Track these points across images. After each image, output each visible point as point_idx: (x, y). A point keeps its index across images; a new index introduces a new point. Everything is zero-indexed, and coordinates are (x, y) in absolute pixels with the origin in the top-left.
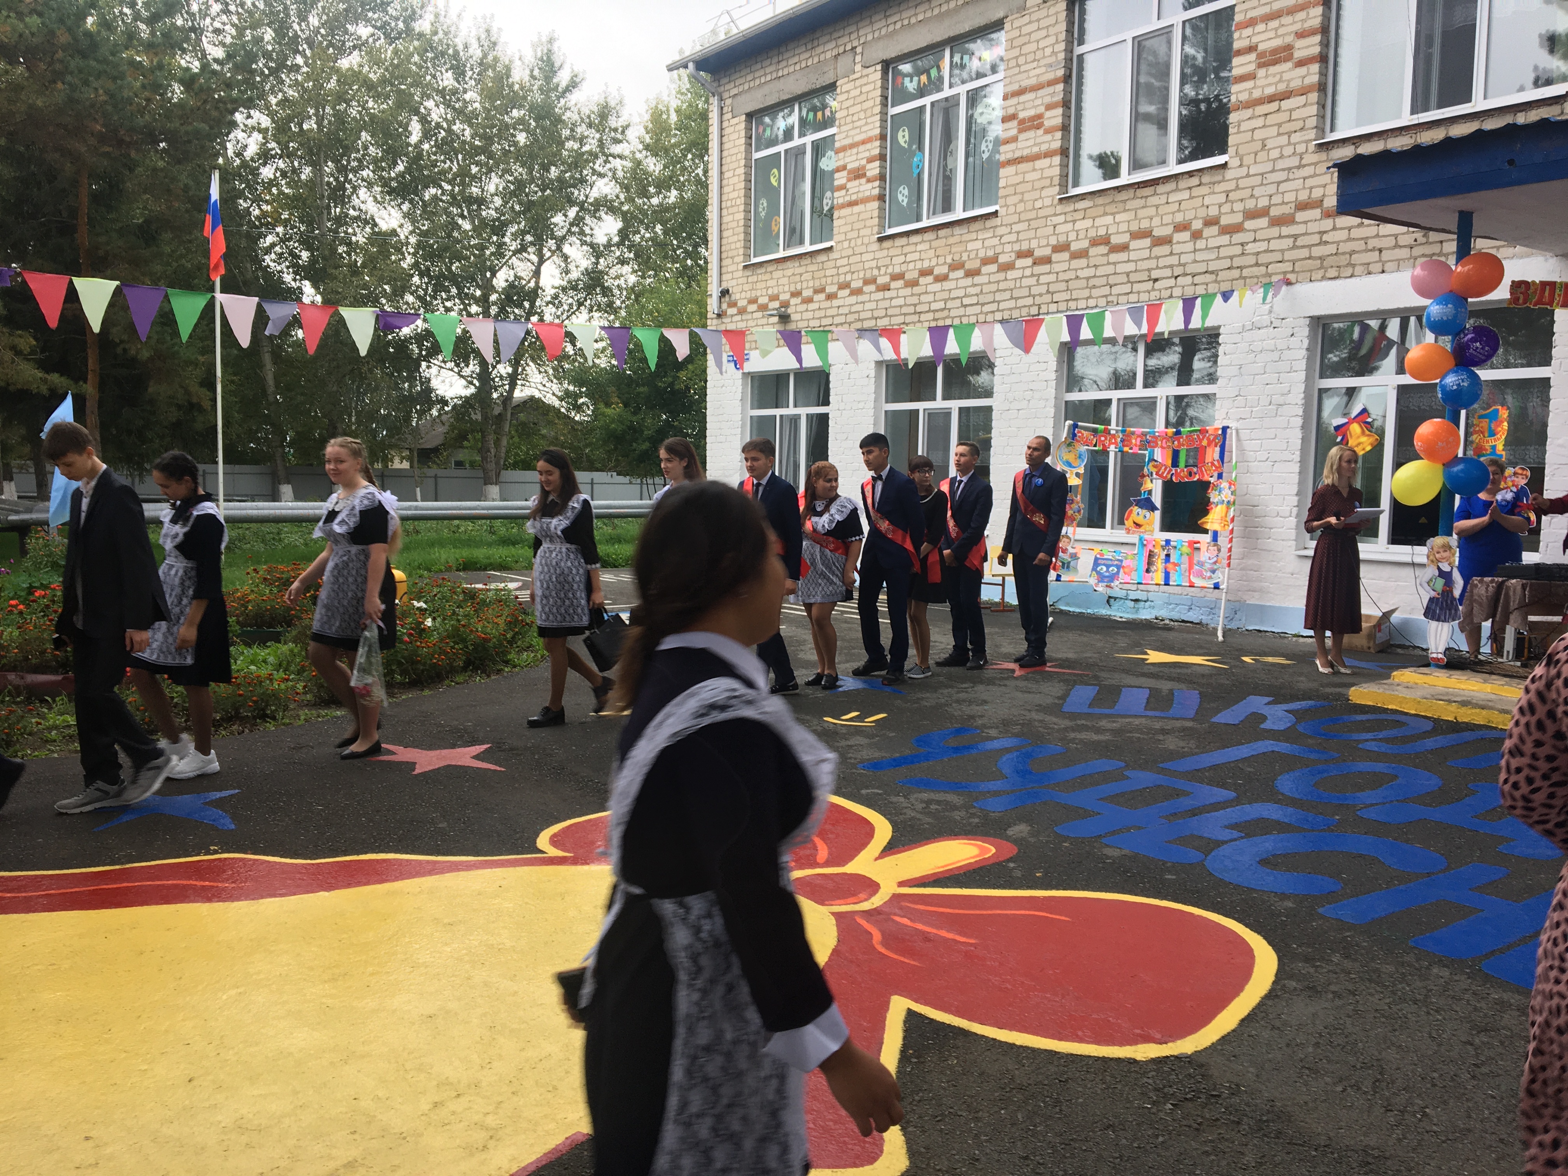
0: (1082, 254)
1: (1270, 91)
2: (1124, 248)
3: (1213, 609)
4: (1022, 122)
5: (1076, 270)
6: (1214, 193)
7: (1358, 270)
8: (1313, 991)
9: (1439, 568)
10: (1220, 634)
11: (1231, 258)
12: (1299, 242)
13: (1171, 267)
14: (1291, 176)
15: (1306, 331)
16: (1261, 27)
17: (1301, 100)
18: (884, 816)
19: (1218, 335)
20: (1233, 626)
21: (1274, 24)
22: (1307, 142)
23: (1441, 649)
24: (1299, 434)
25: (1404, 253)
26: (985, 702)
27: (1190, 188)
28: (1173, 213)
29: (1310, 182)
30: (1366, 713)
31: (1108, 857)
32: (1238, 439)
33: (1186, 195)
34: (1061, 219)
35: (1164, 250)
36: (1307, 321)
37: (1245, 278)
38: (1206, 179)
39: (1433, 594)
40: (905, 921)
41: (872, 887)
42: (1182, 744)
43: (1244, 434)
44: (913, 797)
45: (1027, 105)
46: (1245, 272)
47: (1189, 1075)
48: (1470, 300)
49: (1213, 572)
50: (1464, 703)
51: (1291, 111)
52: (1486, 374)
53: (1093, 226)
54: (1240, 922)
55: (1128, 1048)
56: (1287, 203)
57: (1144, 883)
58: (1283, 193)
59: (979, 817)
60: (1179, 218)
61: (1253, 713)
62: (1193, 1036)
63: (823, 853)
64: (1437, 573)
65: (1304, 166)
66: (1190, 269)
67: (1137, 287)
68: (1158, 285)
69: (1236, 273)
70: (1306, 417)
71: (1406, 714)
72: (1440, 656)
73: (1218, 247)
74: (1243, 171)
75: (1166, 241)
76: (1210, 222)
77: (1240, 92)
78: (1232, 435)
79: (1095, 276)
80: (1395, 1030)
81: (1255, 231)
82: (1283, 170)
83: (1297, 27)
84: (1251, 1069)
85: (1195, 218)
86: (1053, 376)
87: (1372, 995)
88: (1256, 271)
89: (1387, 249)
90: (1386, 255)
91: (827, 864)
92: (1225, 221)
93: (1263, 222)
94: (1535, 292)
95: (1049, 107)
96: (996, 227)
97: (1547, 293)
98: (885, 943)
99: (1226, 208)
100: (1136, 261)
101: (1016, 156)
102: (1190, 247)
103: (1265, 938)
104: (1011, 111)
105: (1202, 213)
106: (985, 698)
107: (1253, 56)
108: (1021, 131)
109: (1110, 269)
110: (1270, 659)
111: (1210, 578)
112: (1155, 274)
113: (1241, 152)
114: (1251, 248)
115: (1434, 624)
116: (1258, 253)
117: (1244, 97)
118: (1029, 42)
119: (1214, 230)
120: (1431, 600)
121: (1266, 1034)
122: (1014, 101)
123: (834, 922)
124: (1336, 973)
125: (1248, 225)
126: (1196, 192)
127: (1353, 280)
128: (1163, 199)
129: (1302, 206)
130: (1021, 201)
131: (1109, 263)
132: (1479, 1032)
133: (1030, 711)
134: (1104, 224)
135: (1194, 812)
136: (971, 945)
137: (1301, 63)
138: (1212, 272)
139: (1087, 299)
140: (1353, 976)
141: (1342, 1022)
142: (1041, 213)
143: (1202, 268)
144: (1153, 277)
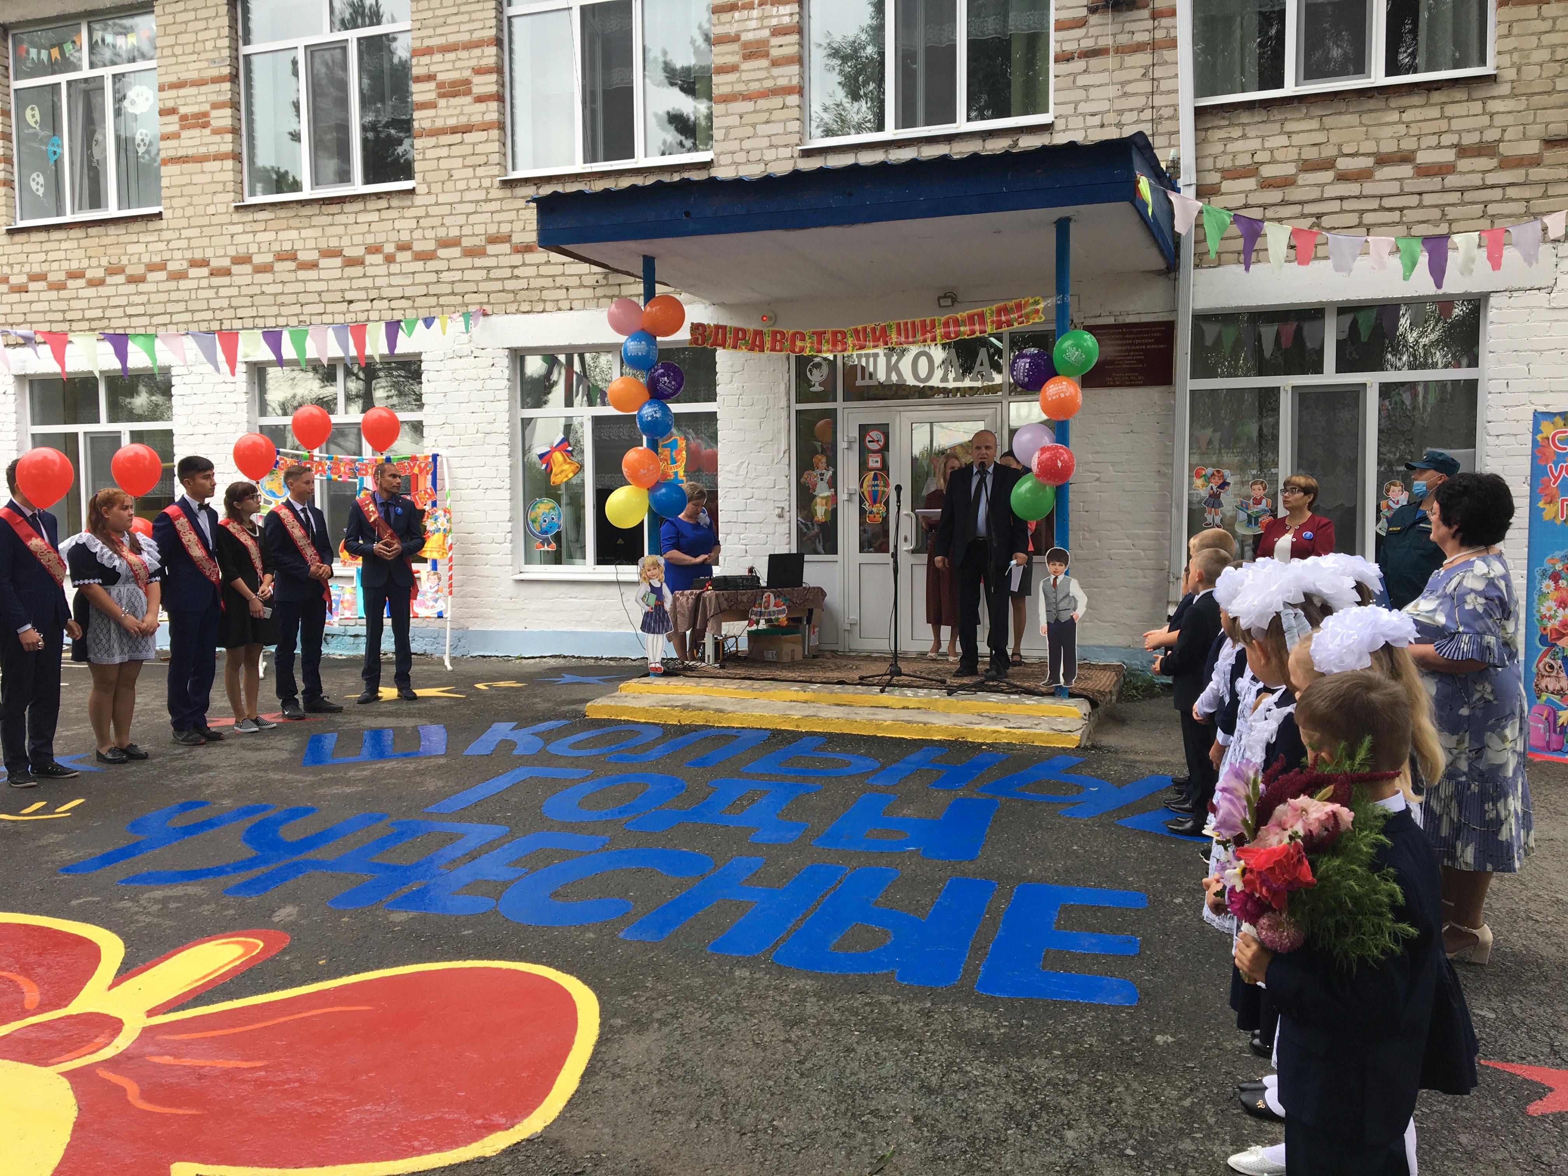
0: (266, 268)
1: (452, 122)
2: (314, 265)
3: (437, 637)
4: (184, 118)
5: (261, 285)
6: (404, 218)
7: (549, 306)
8: (639, 1025)
9: (650, 585)
10: (447, 663)
11: (427, 285)
12: (493, 274)
13: (366, 289)
14: (479, 210)
15: (506, 362)
16: (438, 57)
17: (483, 135)
18: (109, 928)
19: (421, 361)
20: (457, 654)
21: (451, 56)
22: (493, 177)
23: (658, 659)
24: (507, 461)
25: (589, 293)
26: (209, 768)
27: (379, 210)
28: (364, 234)
29: (497, 217)
30: (603, 726)
31: (395, 924)
32: (449, 468)
33: (375, 216)
34: (239, 228)
35: (357, 271)
36: (506, 352)
37: (442, 306)
38: (395, 202)
39: (648, 609)
40: (168, 1059)
41: (113, 1026)
42: (440, 783)
43: (455, 462)
44: (143, 899)
45: (188, 100)
46: (443, 300)
47: (547, 1157)
48: (659, 339)
49: (436, 601)
50: (686, 707)
51: (474, 144)
52: (676, 408)
53: (276, 240)
54: (550, 966)
55: (474, 1145)
56: (477, 235)
57: (441, 946)
58: (473, 225)
59: (233, 907)
60: (370, 239)
61: (502, 741)
62: (538, 1110)
63: (32, 994)
64: (649, 589)
65: (491, 200)
66: (386, 293)
67: (330, 308)
68: (353, 307)
69: (433, 301)
70: (512, 446)
71: (638, 723)
72: (658, 665)
73: (413, 273)
74: (431, 199)
75: (358, 262)
76: (403, 247)
77: (423, 119)
78: (442, 462)
79: (282, 293)
80: (723, 1045)
81: (448, 260)
82: (472, 202)
83: (473, 63)
84: (606, 1130)
85: (387, 241)
86: (244, 398)
87: (691, 1013)
88: (452, 300)
89: (573, 288)
90: (573, 293)
91: (42, 1008)
92: (417, 247)
93: (456, 252)
94: (710, 334)
95: (215, 106)
96: (161, 230)
97: (720, 336)
98: (146, 1095)
99: (417, 234)
100: (327, 281)
101: (180, 154)
102: (383, 270)
103: (579, 978)
104: (170, 104)
105: (394, 236)
106: (208, 762)
107: (432, 85)
108: (183, 128)
109: (300, 287)
110: (502, 684)
111: (433, 607)
112: (349, 296)
113: (428, 179)
114: (446, 276)
115: (651, 636)
116: (453, 282)
117: (427, 124)
118: (186, 32)
119: (407, 255)
120: (646, 615)
121: (609, 1085)
122: (173, 93)
123: (68, 1085)
124: (653, 999)
125: (442, 253)
126: (385, 214)
127: (545, 314)
128: (351, 219)
129: (493, 240)
130: (190, 204)
131: (297, 281)
132: (792, 1027)
133: (265, 771)
134: (289, 238)
135: (472, 856)
136: (260, 1069)
137: (480, 99)
138: (408, 298)
139: (276, 316)
140: (669, 998)
141: (675, 1051)
142: (215, 220)
143: (398, 293)
144: (347, 298)
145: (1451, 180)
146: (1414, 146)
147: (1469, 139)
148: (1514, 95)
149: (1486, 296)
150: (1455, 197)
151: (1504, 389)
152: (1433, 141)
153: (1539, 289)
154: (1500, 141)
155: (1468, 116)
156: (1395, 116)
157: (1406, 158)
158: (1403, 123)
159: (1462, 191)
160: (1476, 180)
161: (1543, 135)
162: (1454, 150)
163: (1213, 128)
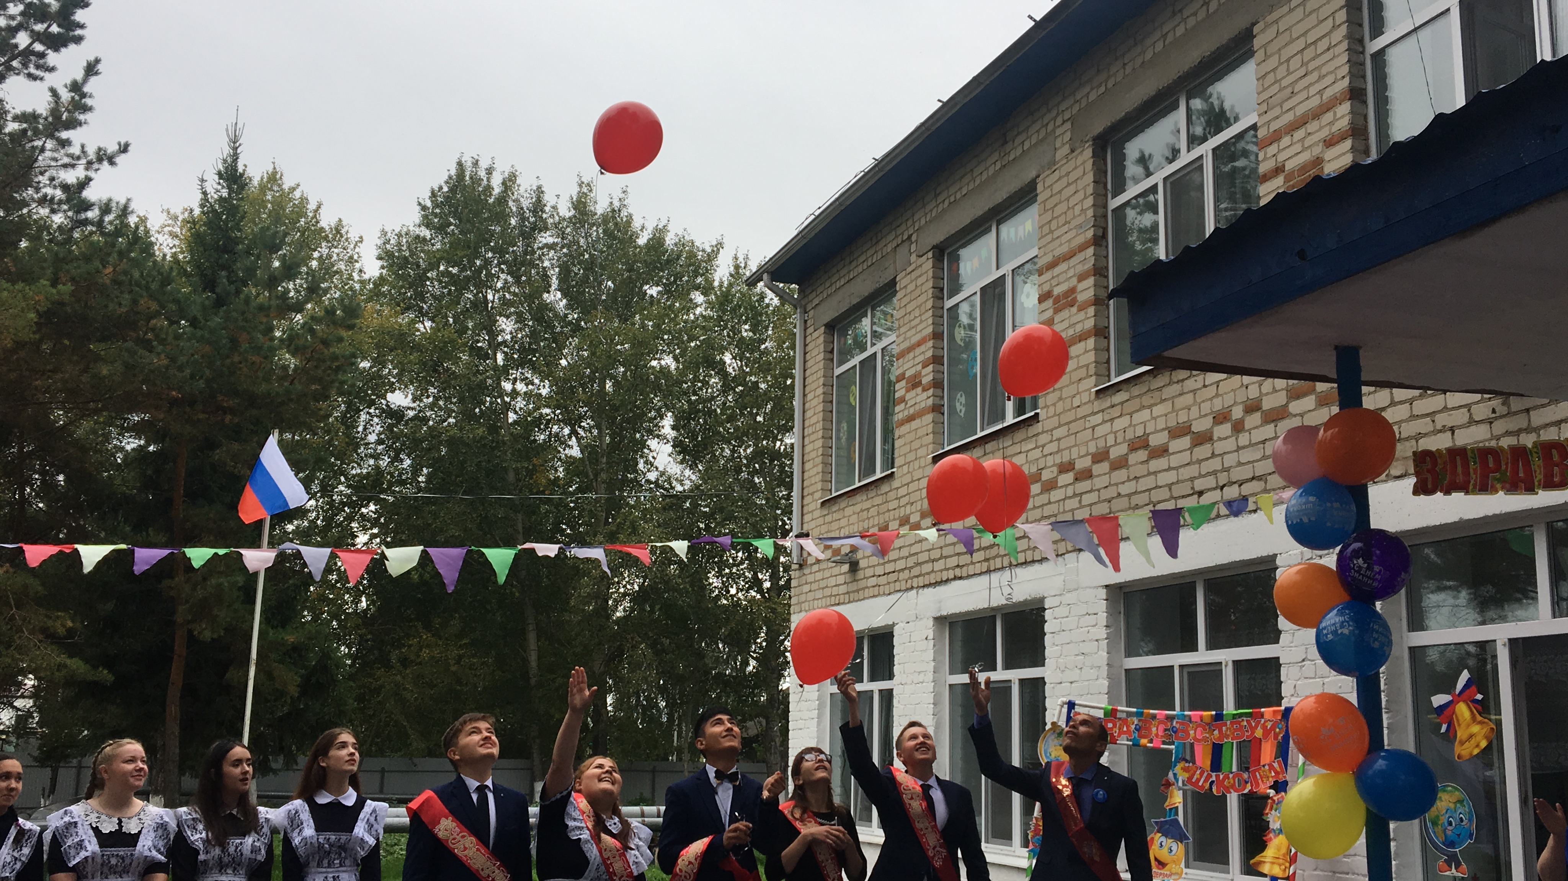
0: (1122, 463)
2: (1164, 451)
4: (1057, 300)
5: (1117, 484)
13: (1214, 473)
16: (1285, 141)
21: (1299, 134)
28: (1211, 399)
34: (1098, 418)
35: (1205, 450)
45: (1062, 278)
53: (1130, 425)
60: (1218, 405)
66: (1235, 475)
68: (1204, 499)
70: (1391, 693)
73: (1263, 442)
75: (1206, 438)
76: (1251, 408)
79: (1136, 493)
81: (1302, 415)
83: (1324, 133)
85: (1235, 403)
86: (1103, 633)
89: (1460, 427)
92: (1267, 404)
93: (1310, 402)
94: (1445, 469)
95: (1081, 278)
96: (1037, 434)
97: (1459, 469)
99: (1268, 387)
100: (1176, 468)
102: (1232, 444)
104: (1046, 287)
105: (1241, 396)
107: (1280, 180)
108: (1057, 311)
112: (1199, 485)
118: (1060, 202)
119: (1257, 418)
122: (1047, 276)
128: (1200, 381)
130: (1060, 399)
131: (1149, 474)
134: (1142, 421)
138: (1258, 478)
142: (1081, 412)
143: (1246, 472)
144: (1197, 489)
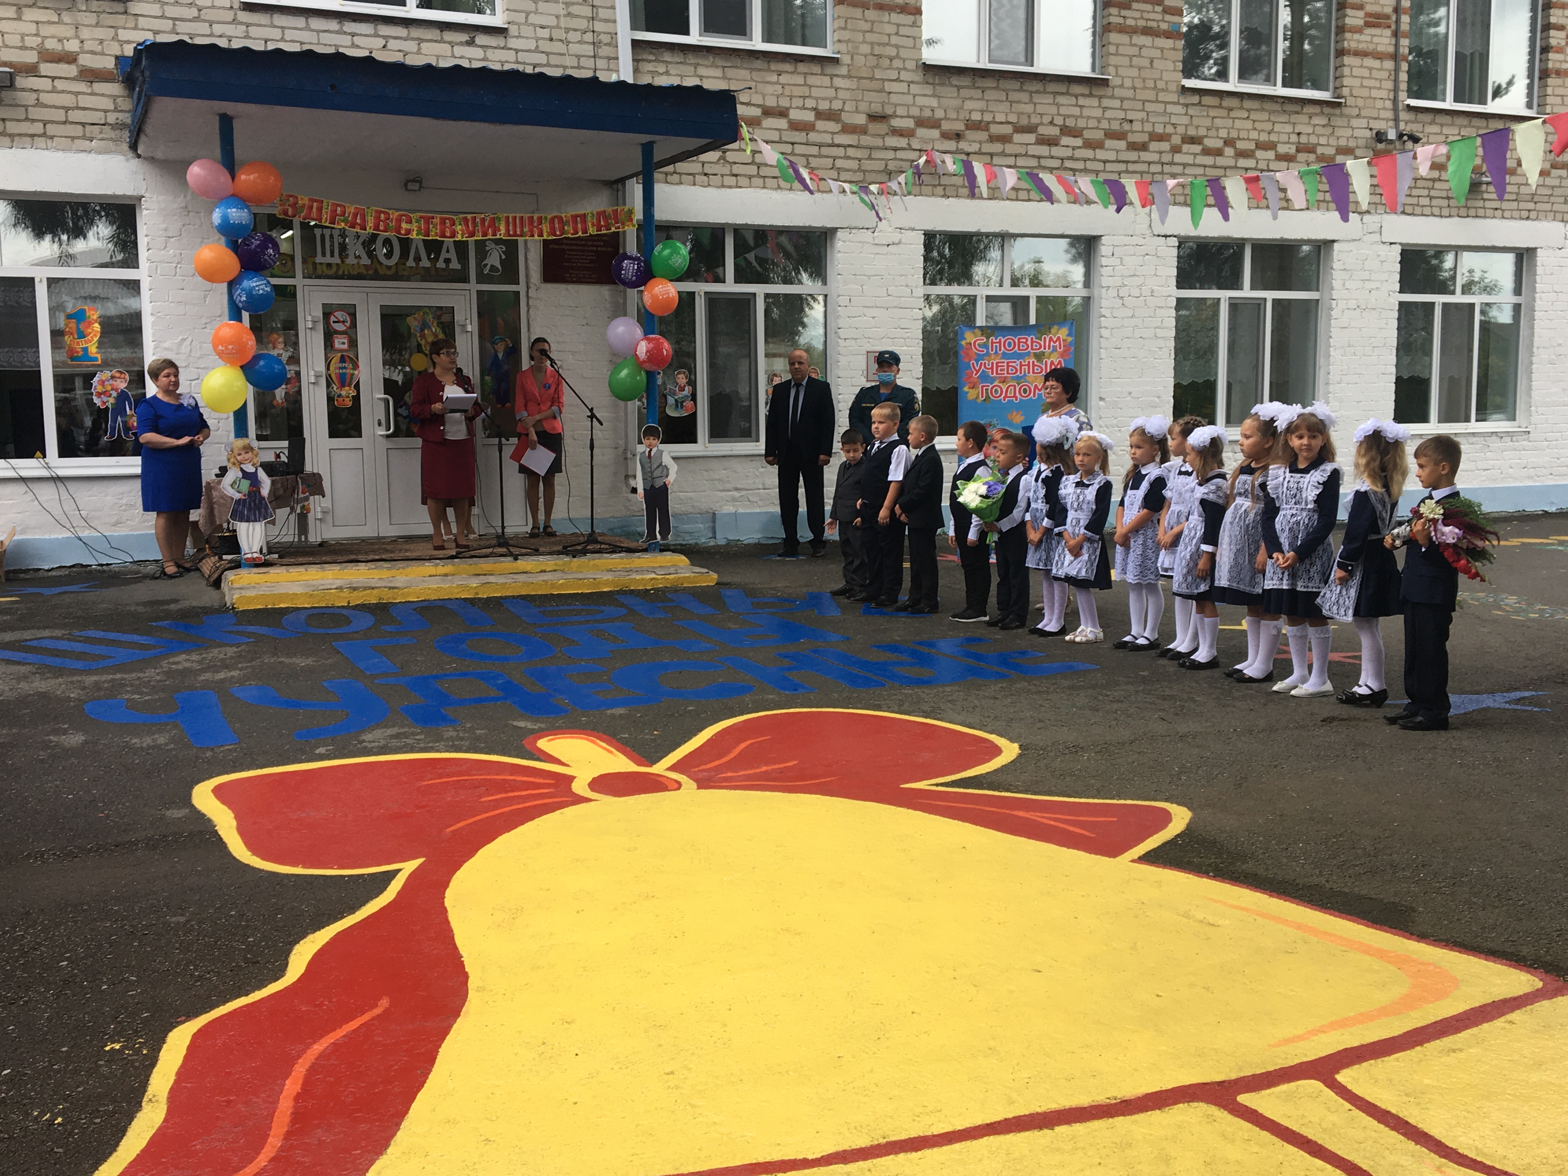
23: (256, 548)
39: (239, 496)
72: (255, 555)
94: (303, 207)
97: (314, 210)
115: (243, 525)
120: (238, 502)
145: (813, 137)
146: (788, 105)
147: (824, 106)
148: (849, 77)
149: (833, 231)
150: (814, 150)
151: (847, 303)
152: (799, 102)
153: (867, 229)
154: (842, 110)
155: (822, 87)
156: (774, 78)
157: (782, 113)
158: (780, 84)
159: (820, 146)
160: (827, 139)
161: (868, 111)
162: (813, 113)
163: (643, 60)
